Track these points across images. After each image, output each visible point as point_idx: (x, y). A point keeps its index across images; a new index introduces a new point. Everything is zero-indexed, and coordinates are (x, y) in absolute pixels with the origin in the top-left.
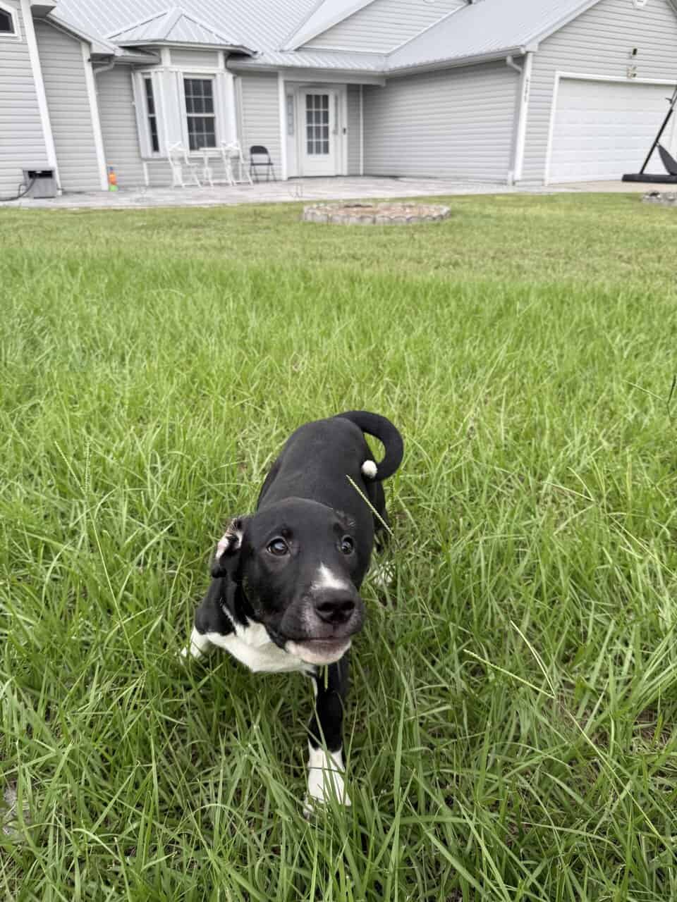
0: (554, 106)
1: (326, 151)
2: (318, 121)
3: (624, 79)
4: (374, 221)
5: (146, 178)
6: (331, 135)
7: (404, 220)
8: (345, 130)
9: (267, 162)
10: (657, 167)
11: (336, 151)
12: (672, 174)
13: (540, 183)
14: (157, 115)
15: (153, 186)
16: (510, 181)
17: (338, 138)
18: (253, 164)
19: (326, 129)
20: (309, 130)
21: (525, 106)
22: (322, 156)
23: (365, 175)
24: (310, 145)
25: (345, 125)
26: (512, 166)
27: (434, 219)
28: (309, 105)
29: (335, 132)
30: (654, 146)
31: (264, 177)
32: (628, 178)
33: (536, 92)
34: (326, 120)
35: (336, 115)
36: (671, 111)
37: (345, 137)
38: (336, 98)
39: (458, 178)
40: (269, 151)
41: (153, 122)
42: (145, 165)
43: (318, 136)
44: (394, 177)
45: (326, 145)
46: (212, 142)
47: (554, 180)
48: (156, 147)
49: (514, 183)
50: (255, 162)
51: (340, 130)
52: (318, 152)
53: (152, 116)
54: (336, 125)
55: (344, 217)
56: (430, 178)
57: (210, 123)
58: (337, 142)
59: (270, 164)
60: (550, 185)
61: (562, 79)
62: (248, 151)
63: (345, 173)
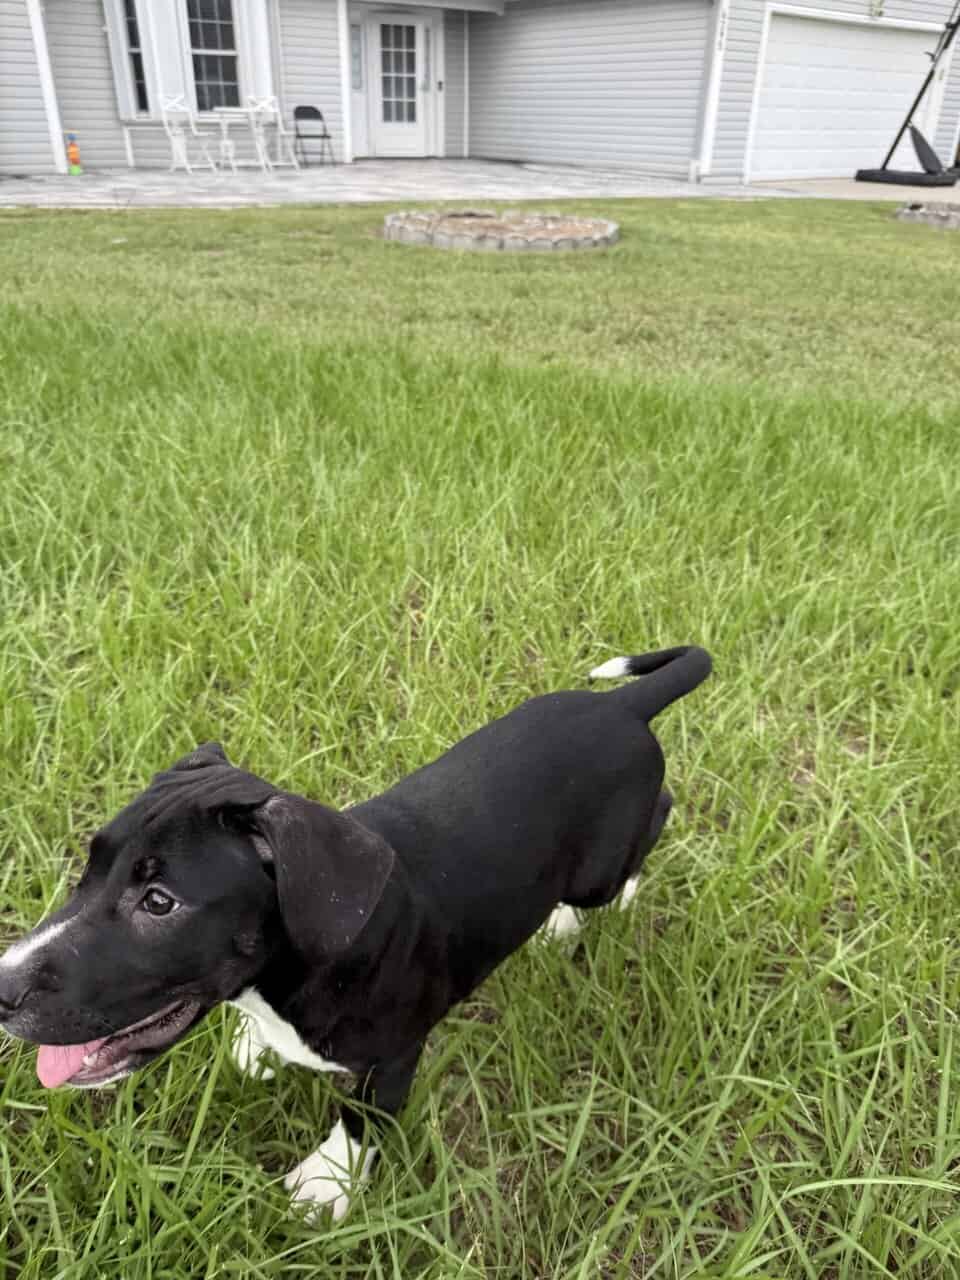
0: (762, 58)
1: (412, 117)
2: (398, 69)
3: (863, 19)
4: (501, 246)
5: (129, 153)
6: (419, 94)
7: (549, 244)
8: (440, 84)
9: (320, 132)
10: (907, 160)
11: (426, 117)
12: (929, 172)
13: (737, 179)
14: (144, 50)
15: (141, 169)
16: (692, 177)
17: (430, 96)
18: (299, 136)
19: (412, 81)
20: (386, 81)
21: (719, 58)
22: (405, 126)
23: (472, 158)
24: (386, 106)
25: (441, 76)
26: (696, 153)
27: (595, 244)
28: (385, 43)
29: (426, 88)
30: (905, 125)
31: (317, 158)
32: (863, 176)
33: (737, 35)
34: (412, 67)
35: (427, 60)
36: (931, 74)
37: (441, 95)
38: (427, 31)
39: (614, 169)
40: (325, 115)
41: (137, 60)
42: (126, 132)
43: (399, 93)
44: (516, 163)
45: (412, 106)
46: (233, 98)
47: (758, 175)
48: (143, 103)
49: (699, 179)
50: (302, 132)
51: (433, 85)
52: (399, 118)
53: (135, 50)
54: (427, 76)
55: (452, 237)
56: (572, 166)
57: (230, 67)
58: (430, 104)
59: (325, 136)
60: (753, 184)
61: (776, 15)
62: (291, 115)
63: (441, 153)
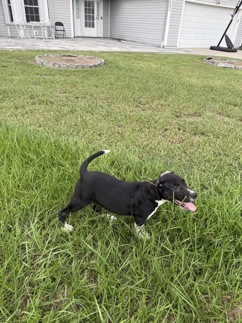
0: (182, 14)
1: (93, 26)
2: (89, 13)
3: (215, 4)
5: (9, 33)
6: (95, 20)
8: (102, 17)
9: (63, 29)
10: (224, 45)
11: (97, 26)
12: (229, 48)
13: (175, 48)
14: (11, 5)
15: (11, 37)
16: (162, 46)
17: (99, 21)
18: (56, 30)
19: (93, 17)
20: (86, 16)
21: (169, 13)
22: (91, 29)
23: (110, 38)
24: (86, 23)
25: (101, 15)
26: (163, 40)
28: (86, 5)
29: (98, 19)
30: (224, 35)
31: (62, 36)
32: (212, 48)
33: (174, 7)
34: (93, 13)
35: (98, 11)
36: (232, 20)
37: (102, 21)
38: (98, 3)
39: (143, 43)
40: (64, 24)
41: (10, 7)
42: (8, 27)
43: (90, 20)
44: (119, 40)
45: (93, 23)
46: (38, 20)
47: (181, 47)
48: (12, 20)
49: (163, 47)
50: (57, 29)
51: (100, 18)
52: (90, 27)
53: (9, 5)
54: (98, 15)
56: (133, 42)
57: (37, 10)
58: (99, 23)
59: (64, 31)
60: (179, 49)
61: (186, 2)
62: (54, 24)
63: (102, 36)
